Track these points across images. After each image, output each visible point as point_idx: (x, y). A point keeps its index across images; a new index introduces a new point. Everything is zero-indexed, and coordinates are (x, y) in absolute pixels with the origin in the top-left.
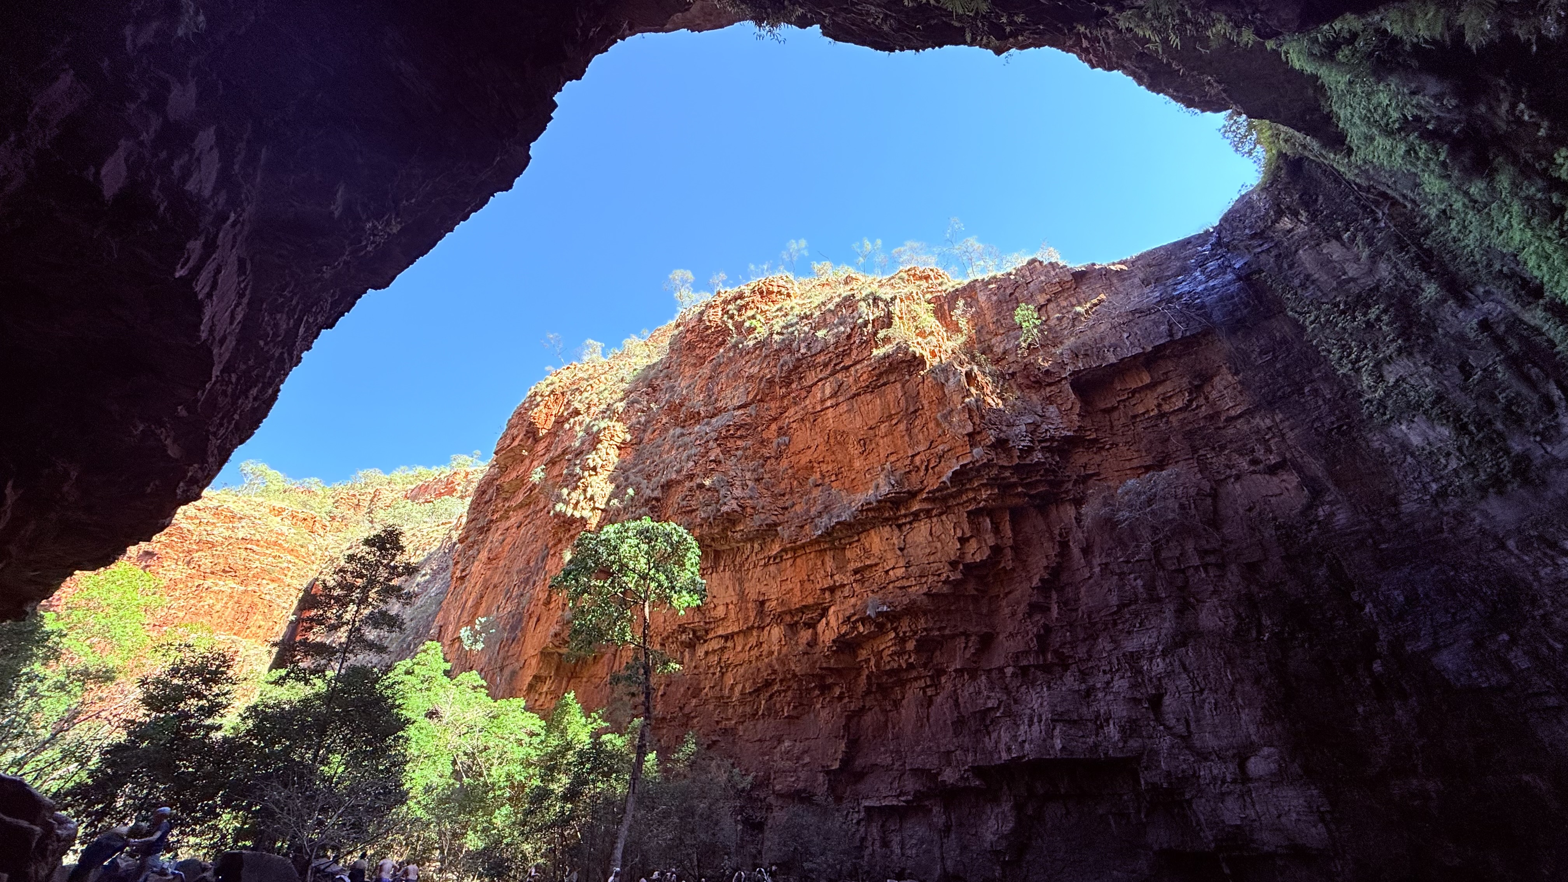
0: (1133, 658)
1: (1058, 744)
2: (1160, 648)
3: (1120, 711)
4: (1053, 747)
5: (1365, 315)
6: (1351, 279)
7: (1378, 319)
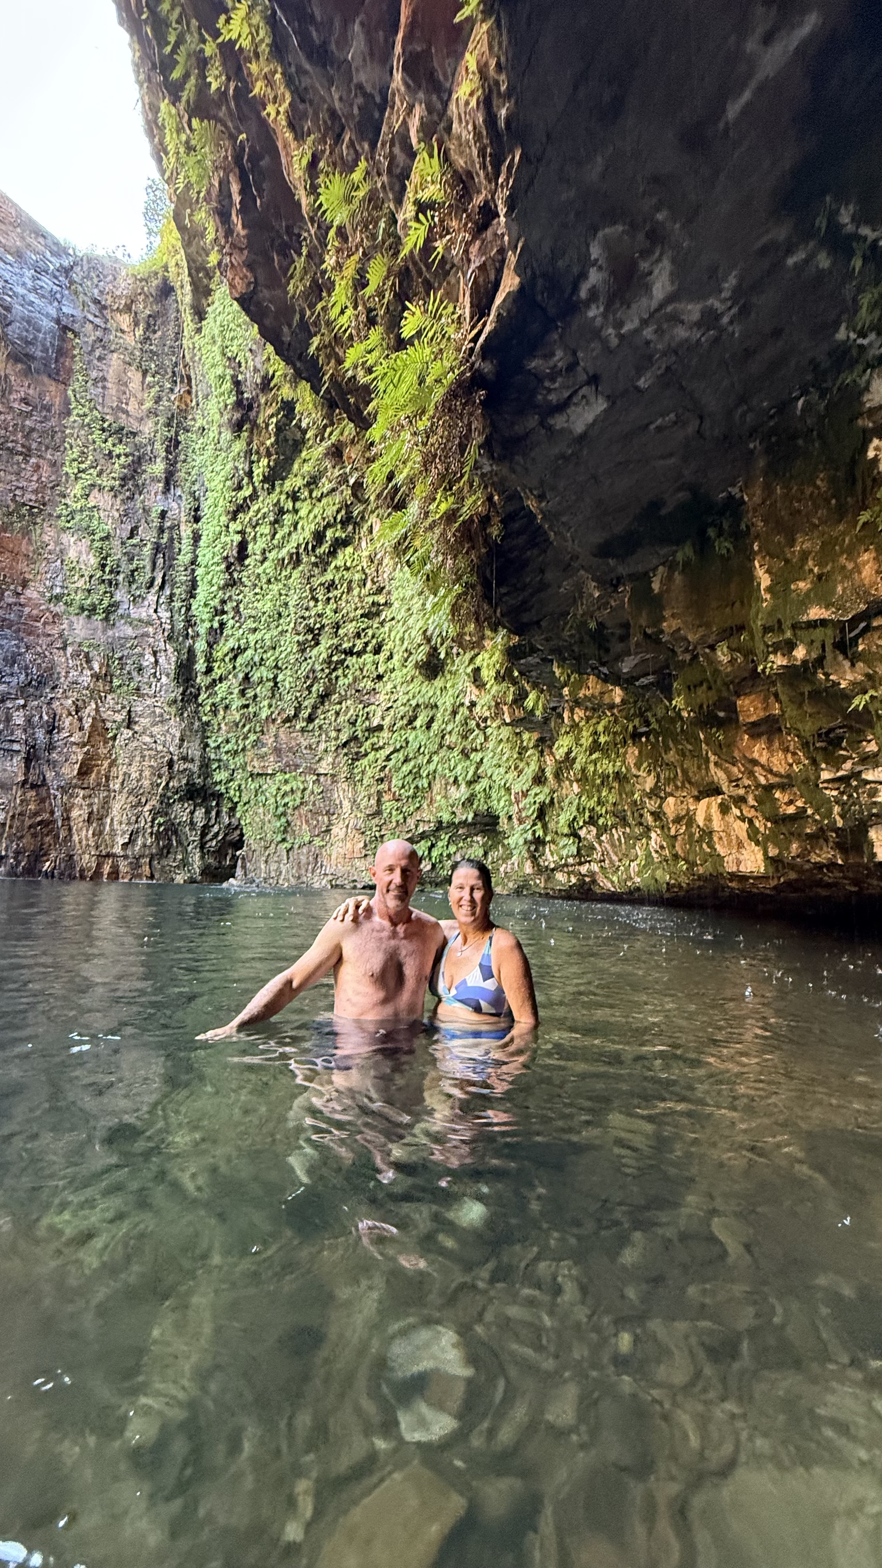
5: (114, 445)
6: (126, 412)
7: (118, 456)
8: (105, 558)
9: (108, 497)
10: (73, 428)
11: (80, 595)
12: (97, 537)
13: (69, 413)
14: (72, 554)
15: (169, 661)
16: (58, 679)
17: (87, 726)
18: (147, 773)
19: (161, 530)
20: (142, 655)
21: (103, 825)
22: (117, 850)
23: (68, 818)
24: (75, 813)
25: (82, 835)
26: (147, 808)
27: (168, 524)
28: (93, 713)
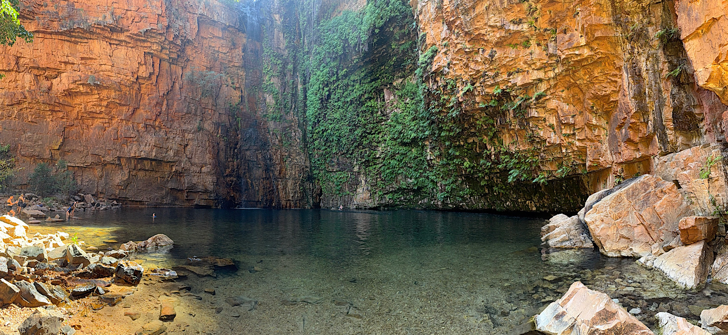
0: (184, 131)
1: (154, 154)
2: (193, 131)
3: (175, 147)
4: (152, 155)
5: (277, 61)
6: (280, 48)
7: (279, 65)
8: (277, 101)
9: (276, 79)
10: (264, 57)
11: (272, 115)
12: (275, 94)
13: (263, 52)
14: (268, 100)
15: (300, 134)
16: (269, 143)
17: (279, 158)
18: (297, 173)
19: (293, 89)
20: (292, 133)
21: (286, 190)
22: (291, 198)
23: (278, 189)
24: (279, 187)
25: (282, 194)
26: (298, 184)
27: (294, 86)
28: (280, 153)
